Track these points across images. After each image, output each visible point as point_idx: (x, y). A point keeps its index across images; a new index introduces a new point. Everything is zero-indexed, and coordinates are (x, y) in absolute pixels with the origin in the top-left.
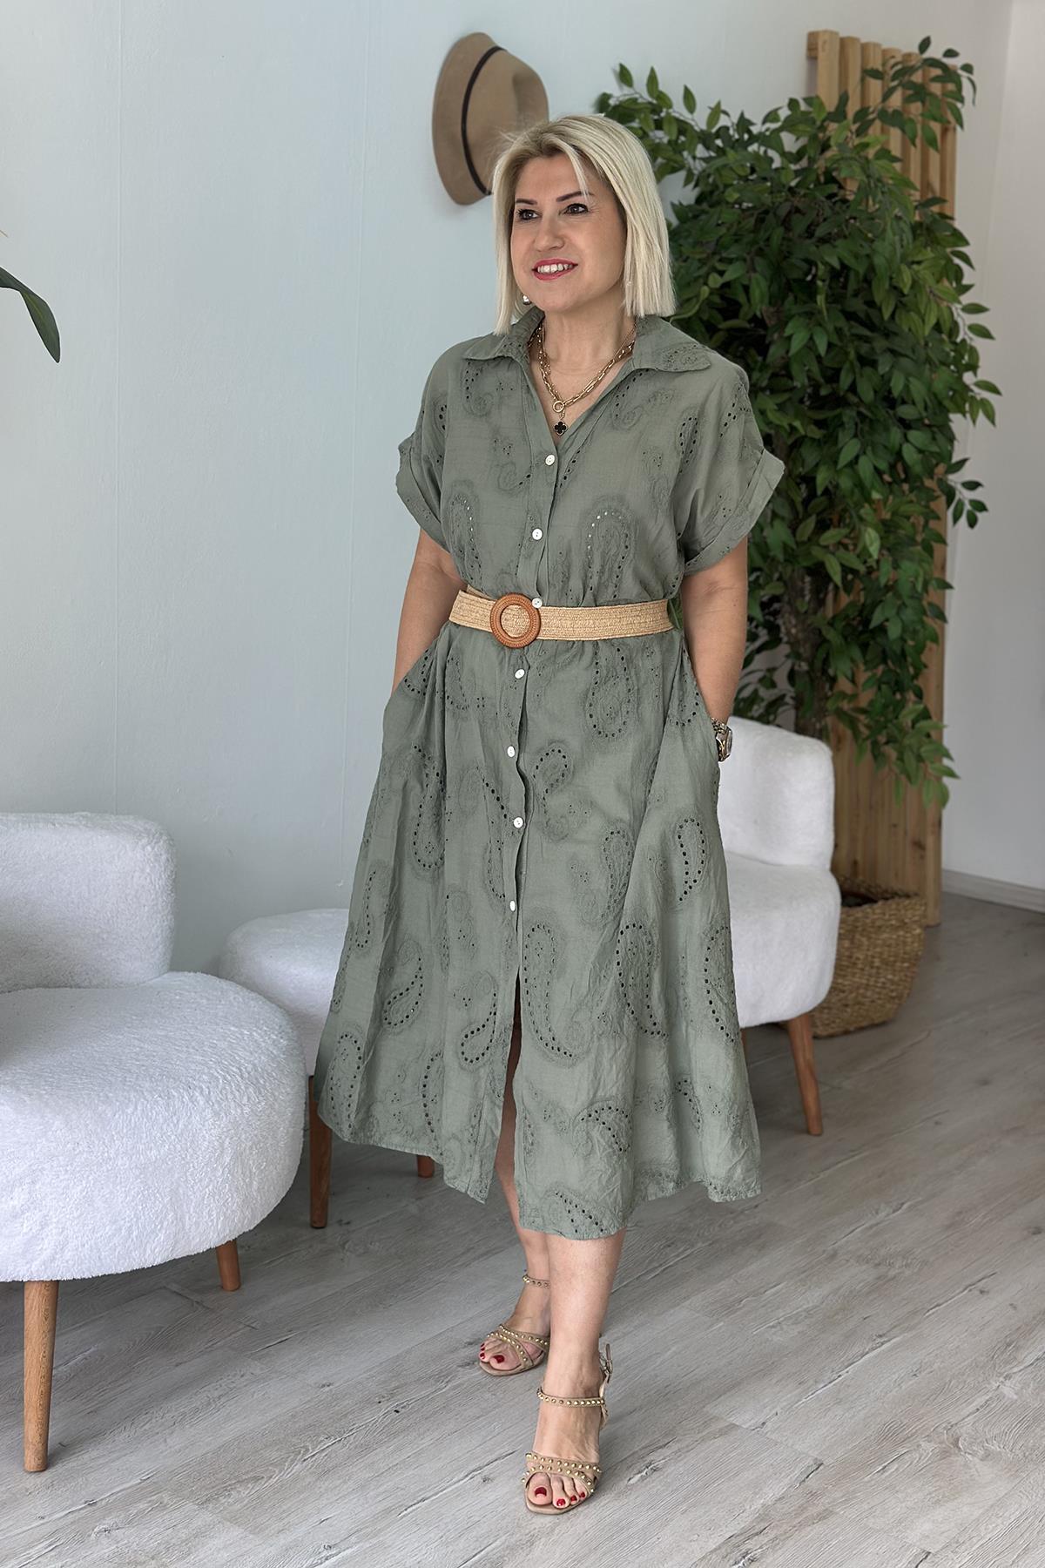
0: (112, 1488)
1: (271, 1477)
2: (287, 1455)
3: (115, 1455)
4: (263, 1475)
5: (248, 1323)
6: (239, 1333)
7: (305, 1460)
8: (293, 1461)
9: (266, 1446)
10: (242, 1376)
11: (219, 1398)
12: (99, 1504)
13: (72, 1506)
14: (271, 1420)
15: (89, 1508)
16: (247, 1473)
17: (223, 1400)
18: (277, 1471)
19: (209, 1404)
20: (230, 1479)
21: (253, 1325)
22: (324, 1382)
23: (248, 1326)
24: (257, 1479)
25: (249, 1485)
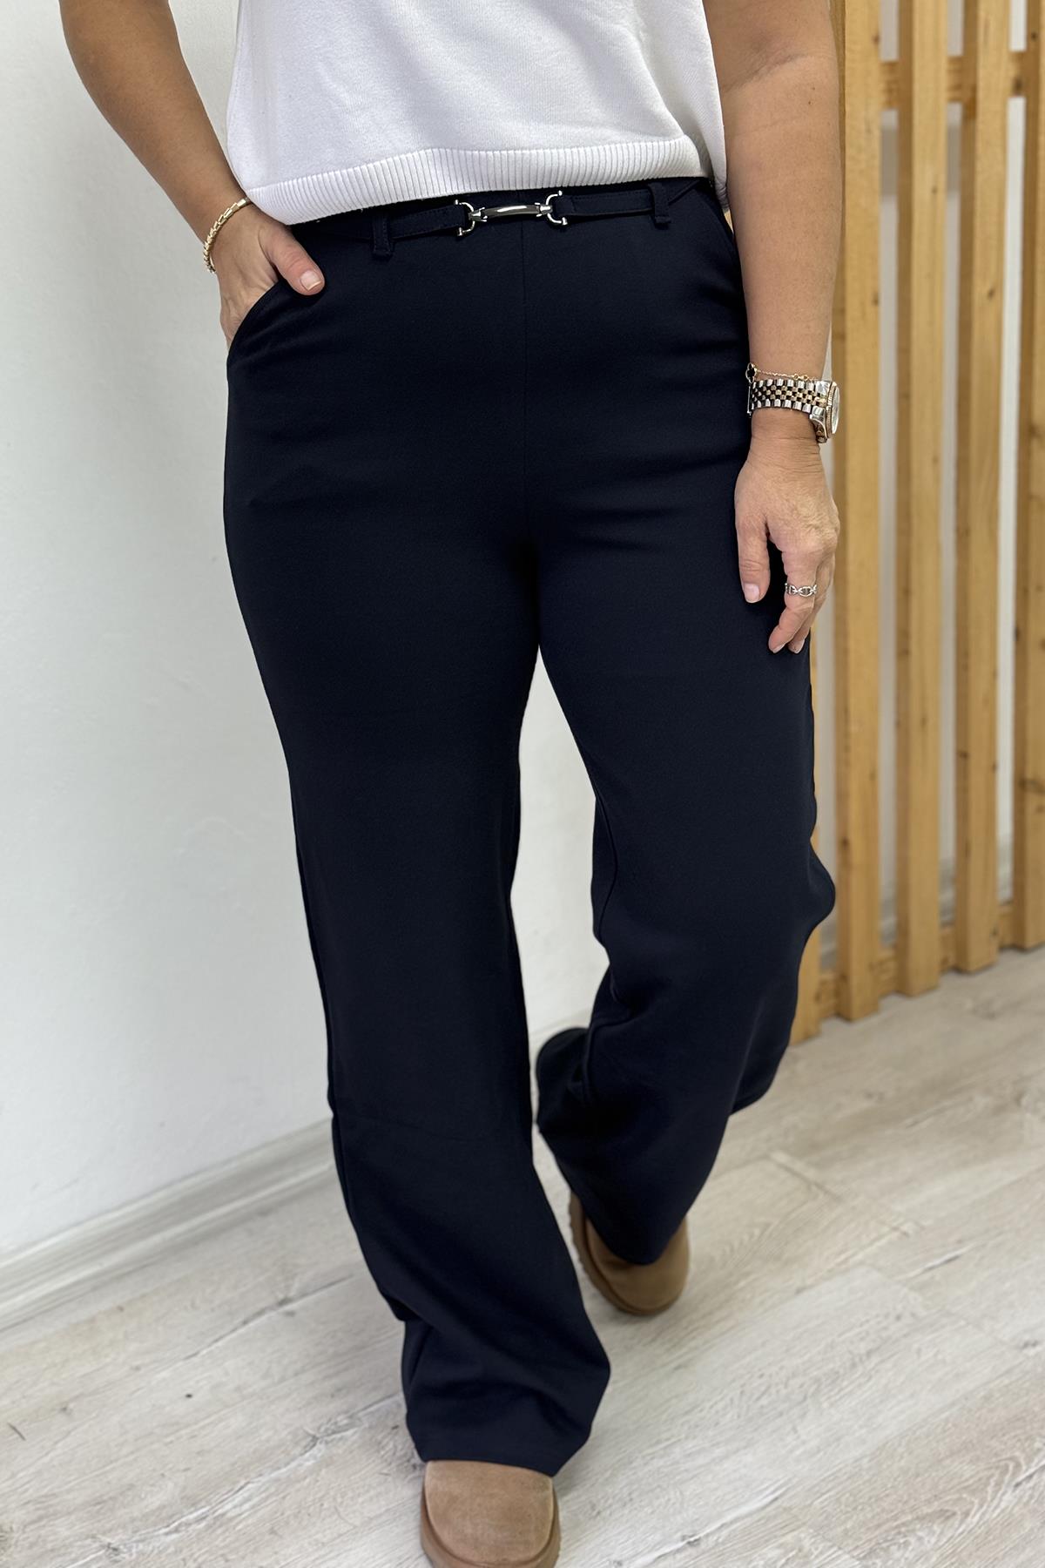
0: (720, 1516)
1: (967, 1514)
2: (987, 1473)
3: (718, 1452)
4: (956, 1509)
5: (895, 1224)
6: (883, 1242)
7: (1018, 1485)
8: (998, 1484)
9: (952, 1454)
10: (898, 1318)
11: (869, 1354)
12: (703, 1546)
13: (661, 1544)
14: (953, 1404)
15: (691, 1551)
16: (929, 1502)
17: (875, 1359)
18: (976, 1501)
19: (854, 1365)
20: (903, 1512)
21: (905, 1228)
22: (1027, 1337)
23: (895, 1229)
24: (945, 1515)
25: (935, 1527)
